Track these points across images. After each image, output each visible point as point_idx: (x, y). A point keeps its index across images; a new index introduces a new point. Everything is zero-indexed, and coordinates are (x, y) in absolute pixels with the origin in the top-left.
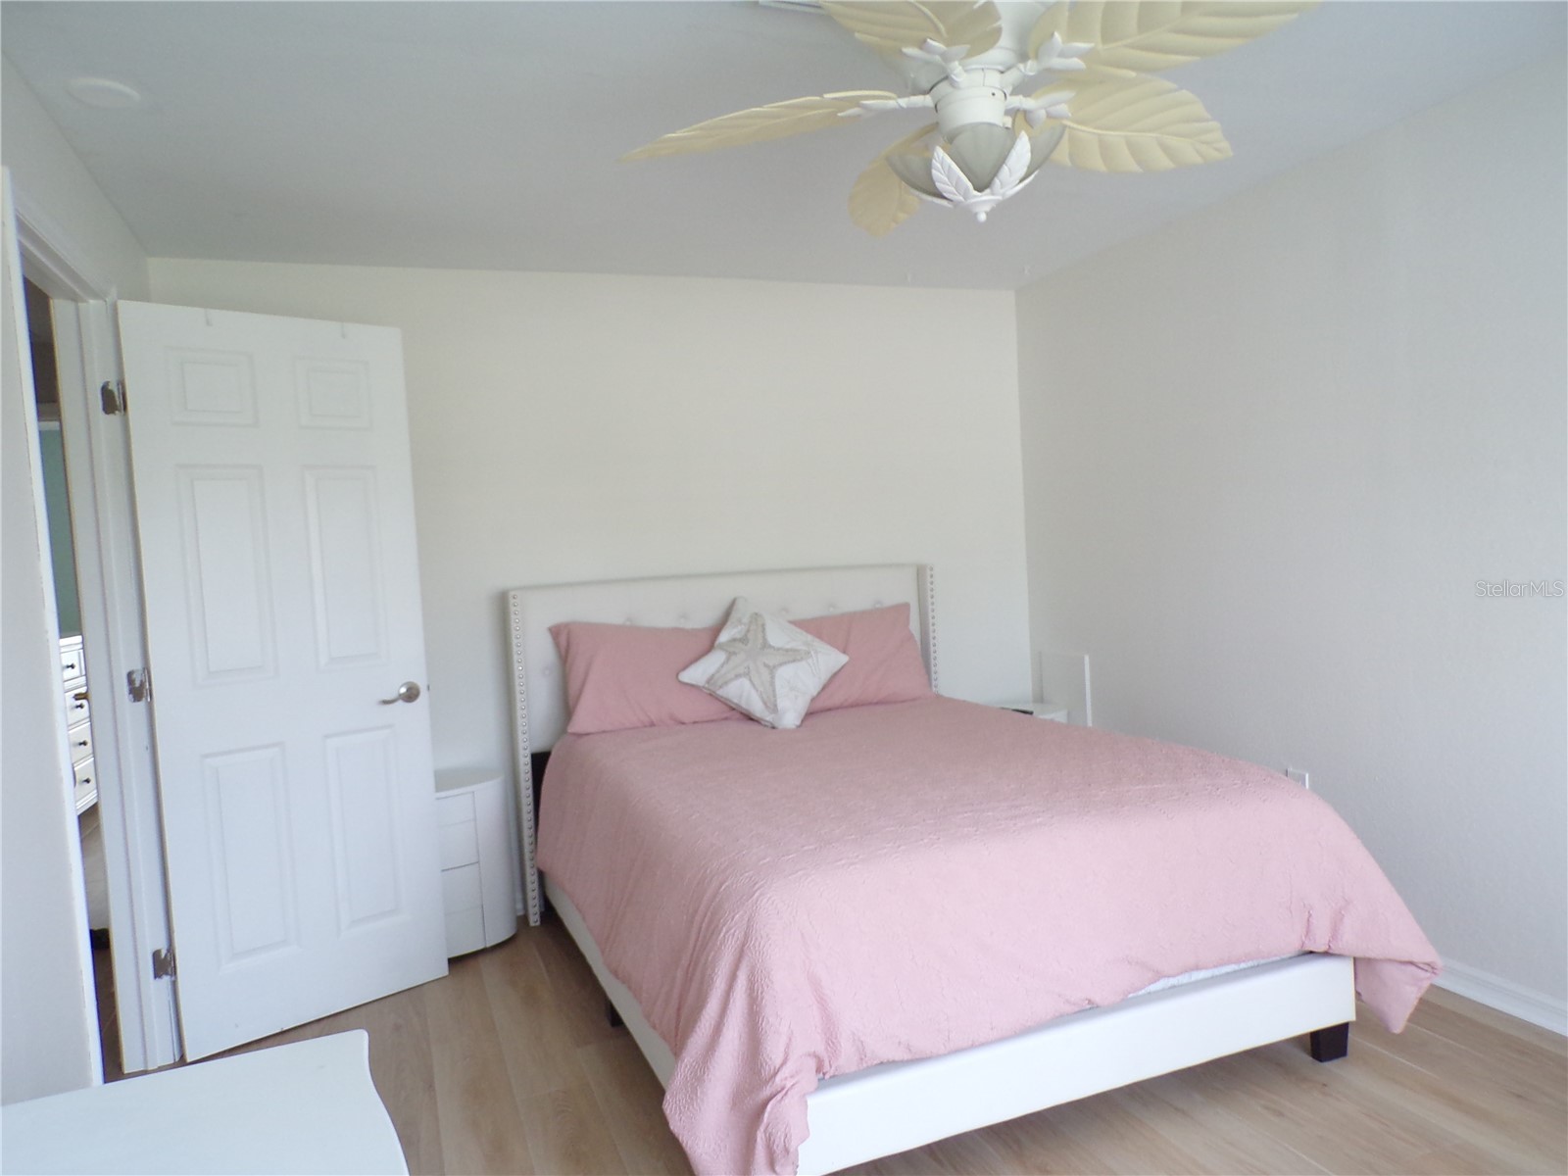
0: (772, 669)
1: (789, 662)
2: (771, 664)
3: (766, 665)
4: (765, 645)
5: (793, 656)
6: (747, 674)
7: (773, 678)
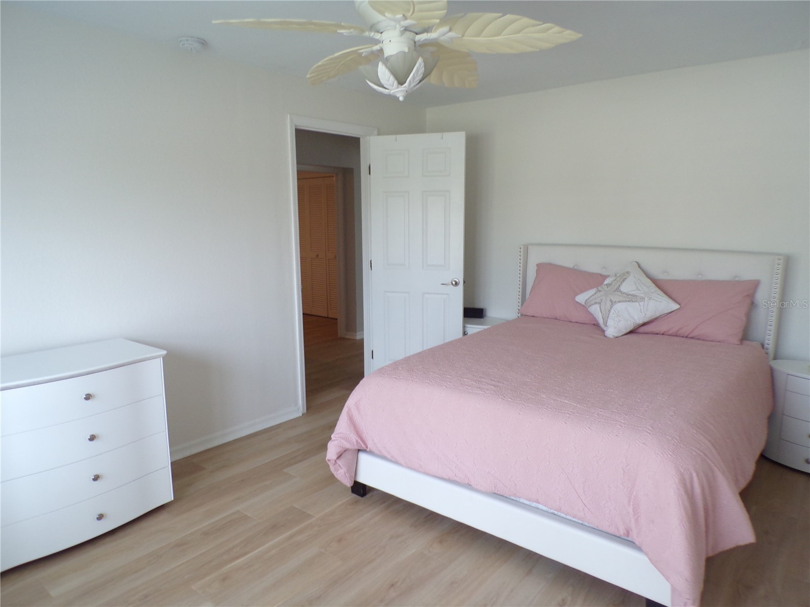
0: (613, 303)
1: (626, 301)
2: (614, 301)
3: (611, 301)
4: (618, 290)
5: (631, 298)
6: (600, 303)
7: (611, 308)
